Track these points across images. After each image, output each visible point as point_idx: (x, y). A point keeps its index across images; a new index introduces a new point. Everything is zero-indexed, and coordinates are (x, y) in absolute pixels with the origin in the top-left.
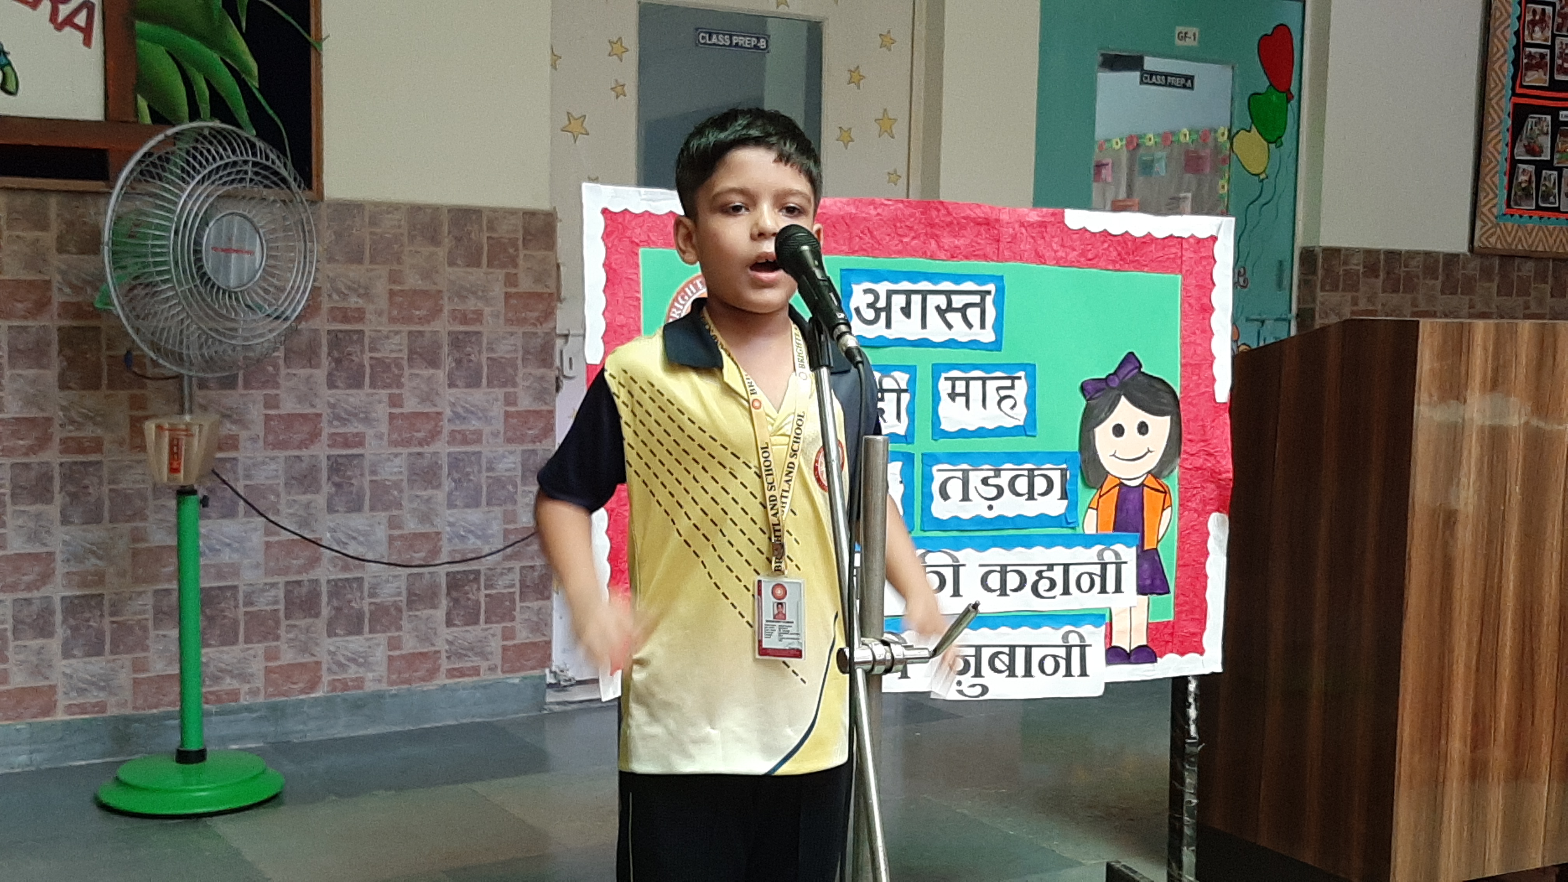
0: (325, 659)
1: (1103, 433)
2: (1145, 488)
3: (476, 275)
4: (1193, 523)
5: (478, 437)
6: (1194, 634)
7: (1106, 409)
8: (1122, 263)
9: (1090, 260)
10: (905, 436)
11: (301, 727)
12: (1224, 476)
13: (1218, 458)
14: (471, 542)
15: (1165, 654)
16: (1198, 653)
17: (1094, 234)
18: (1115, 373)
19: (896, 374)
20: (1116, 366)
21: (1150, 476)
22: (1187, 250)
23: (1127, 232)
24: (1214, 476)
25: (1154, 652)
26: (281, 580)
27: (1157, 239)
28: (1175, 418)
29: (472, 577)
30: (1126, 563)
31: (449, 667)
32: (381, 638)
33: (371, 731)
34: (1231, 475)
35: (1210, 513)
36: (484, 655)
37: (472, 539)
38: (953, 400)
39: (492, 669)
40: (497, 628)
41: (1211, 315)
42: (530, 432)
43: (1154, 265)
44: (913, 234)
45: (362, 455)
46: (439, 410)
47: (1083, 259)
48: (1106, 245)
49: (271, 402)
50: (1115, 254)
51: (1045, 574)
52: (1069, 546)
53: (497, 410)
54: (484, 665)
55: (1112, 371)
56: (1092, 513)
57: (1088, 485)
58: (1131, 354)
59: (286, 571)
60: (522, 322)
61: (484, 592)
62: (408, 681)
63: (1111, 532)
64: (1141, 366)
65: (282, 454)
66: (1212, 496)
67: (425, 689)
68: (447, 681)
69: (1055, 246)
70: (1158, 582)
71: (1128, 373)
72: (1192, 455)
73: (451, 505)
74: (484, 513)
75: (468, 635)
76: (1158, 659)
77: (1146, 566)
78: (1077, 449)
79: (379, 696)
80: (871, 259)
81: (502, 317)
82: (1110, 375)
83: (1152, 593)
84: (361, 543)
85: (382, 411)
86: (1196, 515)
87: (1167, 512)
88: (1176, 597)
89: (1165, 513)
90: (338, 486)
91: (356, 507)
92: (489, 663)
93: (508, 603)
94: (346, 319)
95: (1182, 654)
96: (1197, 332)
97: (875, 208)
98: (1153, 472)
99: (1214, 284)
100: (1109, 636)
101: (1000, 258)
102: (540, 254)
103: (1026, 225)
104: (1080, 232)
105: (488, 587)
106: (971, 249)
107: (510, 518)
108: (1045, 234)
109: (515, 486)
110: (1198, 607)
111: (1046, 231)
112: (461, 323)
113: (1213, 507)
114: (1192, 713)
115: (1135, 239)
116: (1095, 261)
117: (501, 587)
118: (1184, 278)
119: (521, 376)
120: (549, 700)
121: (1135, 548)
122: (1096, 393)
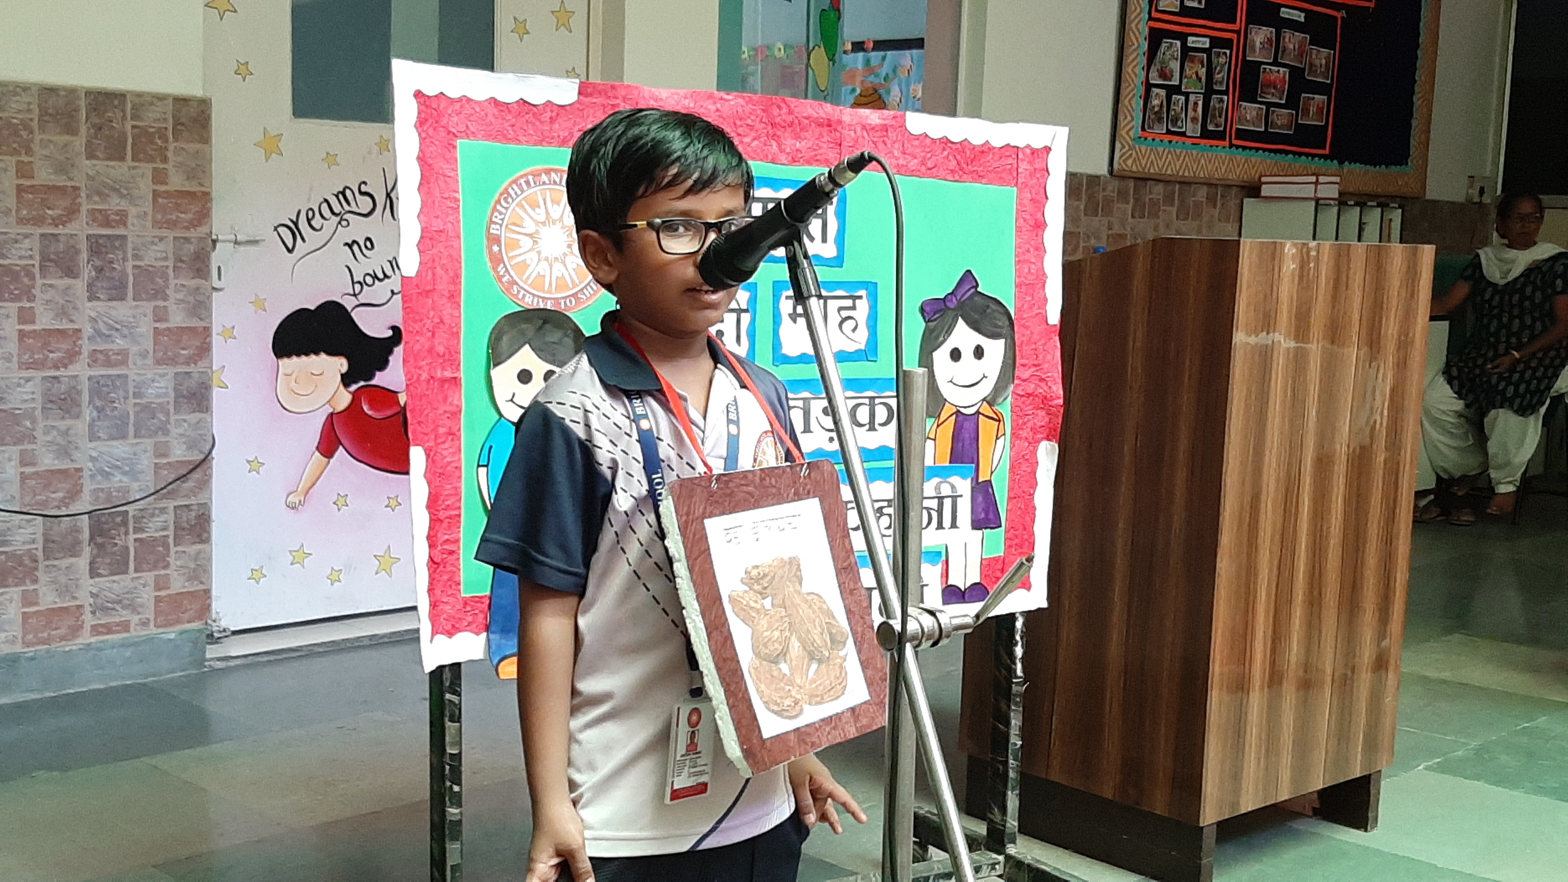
1: (941, 356)
2: (981, 416)
3: (119, 170)
4: (1023, 453)
5: (123, 358)
7: (944, 332)
8: (961, 173)
9: (930, 169)
12: (1055, 402)
13: (1049, 384)
14: (116, 479)
16: (1025, 588)
17: (934, 141)
18: (953, 293)
20: (955, 285)
21: (985, 403)
22: (1023, 160)
23: (966, 140)
24: (1044, 402)
25: (986, 589)
27: (995, 148)
28: (1008, 340)
29: (119, 519)
30: (961, 496)
31: (94, 623)
32: (14, 593)
34: (1061, 401)
35: (1039, 442)
36: (133, 608)
37: (119, 477)
38: (795, 321)
39: (145, 624)
40: (149, 577)
41: (1044, 231)
42: (184, 352)
43: (991, 176)
44: (753, 134)
46: (76, 326)
47: (923, 168)
48: (946, 153)
50: (954, 163)
51: (885, 510)
53: (145, 327)
54: (135, 619)
55: (950, 291)
56: (929, 444)
58: (969, 271)
60: (172, 225)
61: (132, 537)
62: (47, 641)
63: (947, 464)
64: (977, 285)
66: (1043, 424)
67: (67, 649)
68: (93, 640)
69: (896, 153)
70: (991, 516)
71: (966, 293)
72: (1024, 381)
73: (93, 437)
74: (132, 446)
75: (115, 586)
77: (980, 499)
79: (12, 660)
81: (150, 218)
82: (949, 294)
83: (986, 528)
85: (10, 328)
86: (1027, 444)
87: (1000, 442)
89: (998, 442)
92: (142, 616)
93: (160, 548)
96: (1032, 250)
98: (988, 399)
99: (1047, 198)
100: (946, 574)
102: (193, 147)
103: (868, 127)
104: (921, 138)
105: (137, 530)
106: (813, 154)
107: (161, 451)
108: (886, 139)
109: (168, 414)
110: (1027, 540)
111: (887, 136)
112: (101, 226)
113: (1042, 436)
114: (1019, 651)
115: (974, 147)
116: (935, 170)
117: (152, 530)
118: (1020, 191)
119: (172, 287)
120: (208, 656)
121: (969, 480)
122: (935, 314)
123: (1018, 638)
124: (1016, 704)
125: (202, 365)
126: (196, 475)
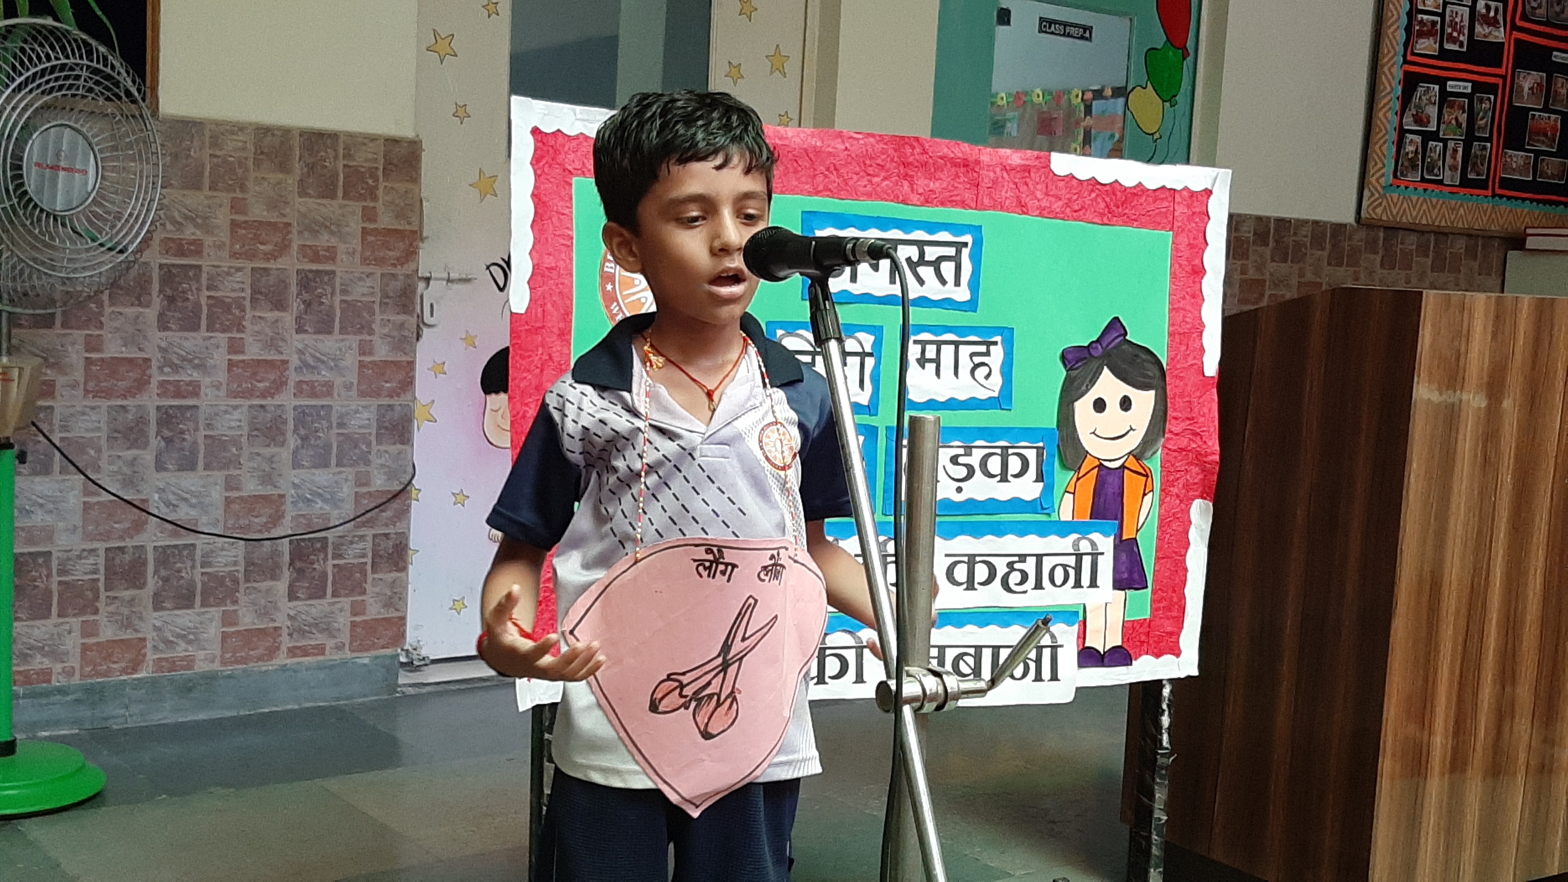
0: (151, 635)
1: (1083, 407)
2: (1126, 471)
3: (331, 208)
4: (1173, 511)
5: (328, 389)
6: (1171, 634)
7: (1087, 382)
8: (1110, 215)
9: (1076, 211)
10: (868, 406)
11: (122, 711)
12: (1210, 458)
13: (1204, 439)
14: (318, 506)
15: (1140, 655)
16: (1174, 654)
17: (1081, 182)
18: (1098, 341)
19: (861, 335)
20: (1099, 334)
21: (1131, 457)
22: (1179, 203)
23: (1116, 181)
24: (1199, 458)
25: (1130, 655)
26: (101, 546)
27: (1148, 190)
28: (1160, 393)
29: (318, 545)
30: (1102, 554)
31: (290, 645)
32: (215, 612)
33: (202, 716)
34: (1217, 458)
35: (1192, 500)
36: (329, 631)
37: (320, 504)
38: (923, 367)
40: (345, 602)
41: (1202, 278)
42: (388, 385)
43: (1143, 220)
44: (883, 174)
45: (195, 407)
46: (284, 357)
47: (1068, 210)
48: (1094, 195)
49: (93, 344)
50: (1103, 205)
51: (1016, 566)
52: (1043, 534)
53: (351, 360)
54: (330, 643)
55: (1095, 339)
56: (1069, 497)
57: (1065, 466)
58: (1116, 319)
59: (106, 536)
60: (380, 261)
61: (331, 562)
62: (244, 660)
63: (1088, 520)
64: (1126, 333)
65: (104, 404)
66: (1196, 481)
67: (264, 669)
68: (288, 661)
69: (1039, 195)
70: (1136, 576)
71: (1113, 340)
72: (1177, 434)
73: (296, 464)
74: (334, 474)
75: (313, 610)
76: (1134, 662)
77: (1124, 557)
78: (1055, 426)
79: (210, 678)
80: (837, 201)
81: (358, 256)
82: (1092, 342)
83: (1129, 589)
84: (193, 506)
85: (220, 357)
86: (1178, 502)
87: (1148, 498)
88: (1154, 592)
89: (1146, 498)
90: (169, 441)
91: (188, 465)
92: (337, 640)
93: (358, 575)
94: (181, 253)
95: (1158, 656)
96: (1187, 297)
97: (843, 142)
98: (1134, 453)
99: (1207, 244)
100: (1082, 635)
101: (979, 206)
102: (402, 186)
103: (1008, 168)
104: (1067, 179)
105: (336, 556)
106: (948, 194)
107: (362, 480)
108: (1028, 180)
109: (369, 444)
110: (1176, 603)
111: (1030, 177)
112: (312, 261)
113: (1197, 493)
114: (1165, 720)
115: (1126, 189)
116: (1081, 213)
117: (351, 557)
118: (1175, 236)
119: (378, 322)
120: (401, 681)
121: (1112, 537)
122: (1077, 363)
123: (1165, 706)
124: (1162, 777)
125: (404, 399)
126: (396, 505)
